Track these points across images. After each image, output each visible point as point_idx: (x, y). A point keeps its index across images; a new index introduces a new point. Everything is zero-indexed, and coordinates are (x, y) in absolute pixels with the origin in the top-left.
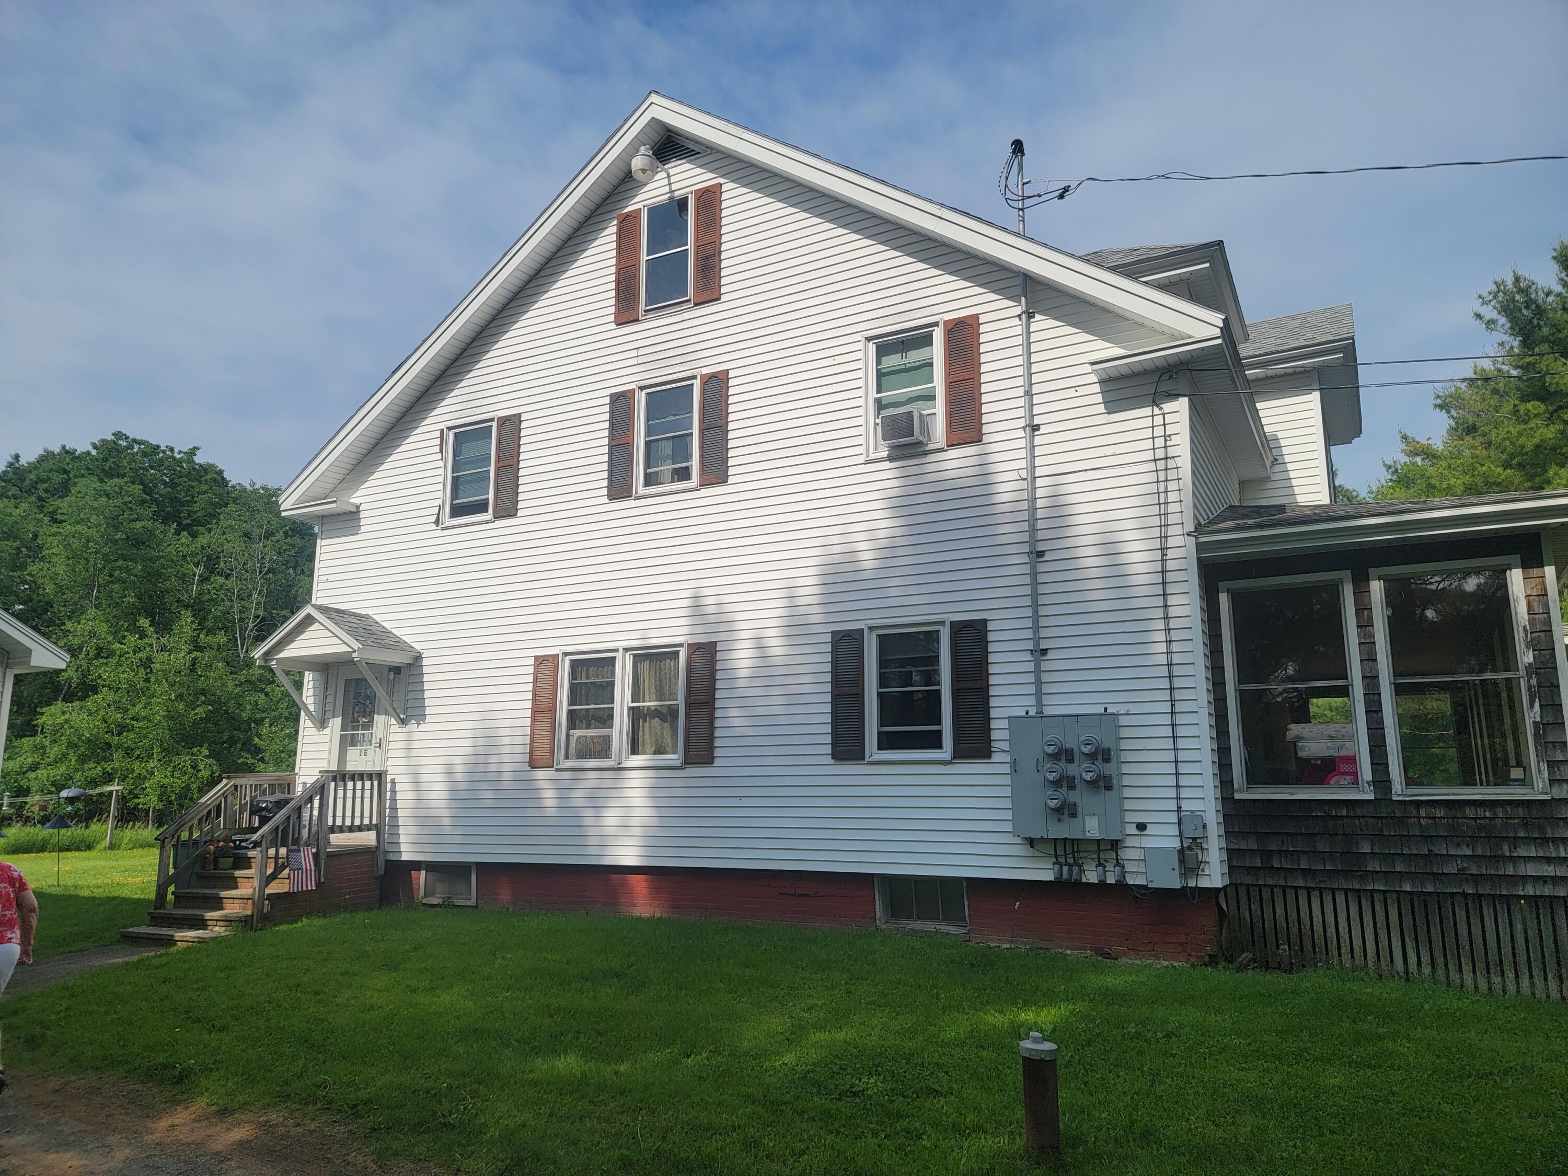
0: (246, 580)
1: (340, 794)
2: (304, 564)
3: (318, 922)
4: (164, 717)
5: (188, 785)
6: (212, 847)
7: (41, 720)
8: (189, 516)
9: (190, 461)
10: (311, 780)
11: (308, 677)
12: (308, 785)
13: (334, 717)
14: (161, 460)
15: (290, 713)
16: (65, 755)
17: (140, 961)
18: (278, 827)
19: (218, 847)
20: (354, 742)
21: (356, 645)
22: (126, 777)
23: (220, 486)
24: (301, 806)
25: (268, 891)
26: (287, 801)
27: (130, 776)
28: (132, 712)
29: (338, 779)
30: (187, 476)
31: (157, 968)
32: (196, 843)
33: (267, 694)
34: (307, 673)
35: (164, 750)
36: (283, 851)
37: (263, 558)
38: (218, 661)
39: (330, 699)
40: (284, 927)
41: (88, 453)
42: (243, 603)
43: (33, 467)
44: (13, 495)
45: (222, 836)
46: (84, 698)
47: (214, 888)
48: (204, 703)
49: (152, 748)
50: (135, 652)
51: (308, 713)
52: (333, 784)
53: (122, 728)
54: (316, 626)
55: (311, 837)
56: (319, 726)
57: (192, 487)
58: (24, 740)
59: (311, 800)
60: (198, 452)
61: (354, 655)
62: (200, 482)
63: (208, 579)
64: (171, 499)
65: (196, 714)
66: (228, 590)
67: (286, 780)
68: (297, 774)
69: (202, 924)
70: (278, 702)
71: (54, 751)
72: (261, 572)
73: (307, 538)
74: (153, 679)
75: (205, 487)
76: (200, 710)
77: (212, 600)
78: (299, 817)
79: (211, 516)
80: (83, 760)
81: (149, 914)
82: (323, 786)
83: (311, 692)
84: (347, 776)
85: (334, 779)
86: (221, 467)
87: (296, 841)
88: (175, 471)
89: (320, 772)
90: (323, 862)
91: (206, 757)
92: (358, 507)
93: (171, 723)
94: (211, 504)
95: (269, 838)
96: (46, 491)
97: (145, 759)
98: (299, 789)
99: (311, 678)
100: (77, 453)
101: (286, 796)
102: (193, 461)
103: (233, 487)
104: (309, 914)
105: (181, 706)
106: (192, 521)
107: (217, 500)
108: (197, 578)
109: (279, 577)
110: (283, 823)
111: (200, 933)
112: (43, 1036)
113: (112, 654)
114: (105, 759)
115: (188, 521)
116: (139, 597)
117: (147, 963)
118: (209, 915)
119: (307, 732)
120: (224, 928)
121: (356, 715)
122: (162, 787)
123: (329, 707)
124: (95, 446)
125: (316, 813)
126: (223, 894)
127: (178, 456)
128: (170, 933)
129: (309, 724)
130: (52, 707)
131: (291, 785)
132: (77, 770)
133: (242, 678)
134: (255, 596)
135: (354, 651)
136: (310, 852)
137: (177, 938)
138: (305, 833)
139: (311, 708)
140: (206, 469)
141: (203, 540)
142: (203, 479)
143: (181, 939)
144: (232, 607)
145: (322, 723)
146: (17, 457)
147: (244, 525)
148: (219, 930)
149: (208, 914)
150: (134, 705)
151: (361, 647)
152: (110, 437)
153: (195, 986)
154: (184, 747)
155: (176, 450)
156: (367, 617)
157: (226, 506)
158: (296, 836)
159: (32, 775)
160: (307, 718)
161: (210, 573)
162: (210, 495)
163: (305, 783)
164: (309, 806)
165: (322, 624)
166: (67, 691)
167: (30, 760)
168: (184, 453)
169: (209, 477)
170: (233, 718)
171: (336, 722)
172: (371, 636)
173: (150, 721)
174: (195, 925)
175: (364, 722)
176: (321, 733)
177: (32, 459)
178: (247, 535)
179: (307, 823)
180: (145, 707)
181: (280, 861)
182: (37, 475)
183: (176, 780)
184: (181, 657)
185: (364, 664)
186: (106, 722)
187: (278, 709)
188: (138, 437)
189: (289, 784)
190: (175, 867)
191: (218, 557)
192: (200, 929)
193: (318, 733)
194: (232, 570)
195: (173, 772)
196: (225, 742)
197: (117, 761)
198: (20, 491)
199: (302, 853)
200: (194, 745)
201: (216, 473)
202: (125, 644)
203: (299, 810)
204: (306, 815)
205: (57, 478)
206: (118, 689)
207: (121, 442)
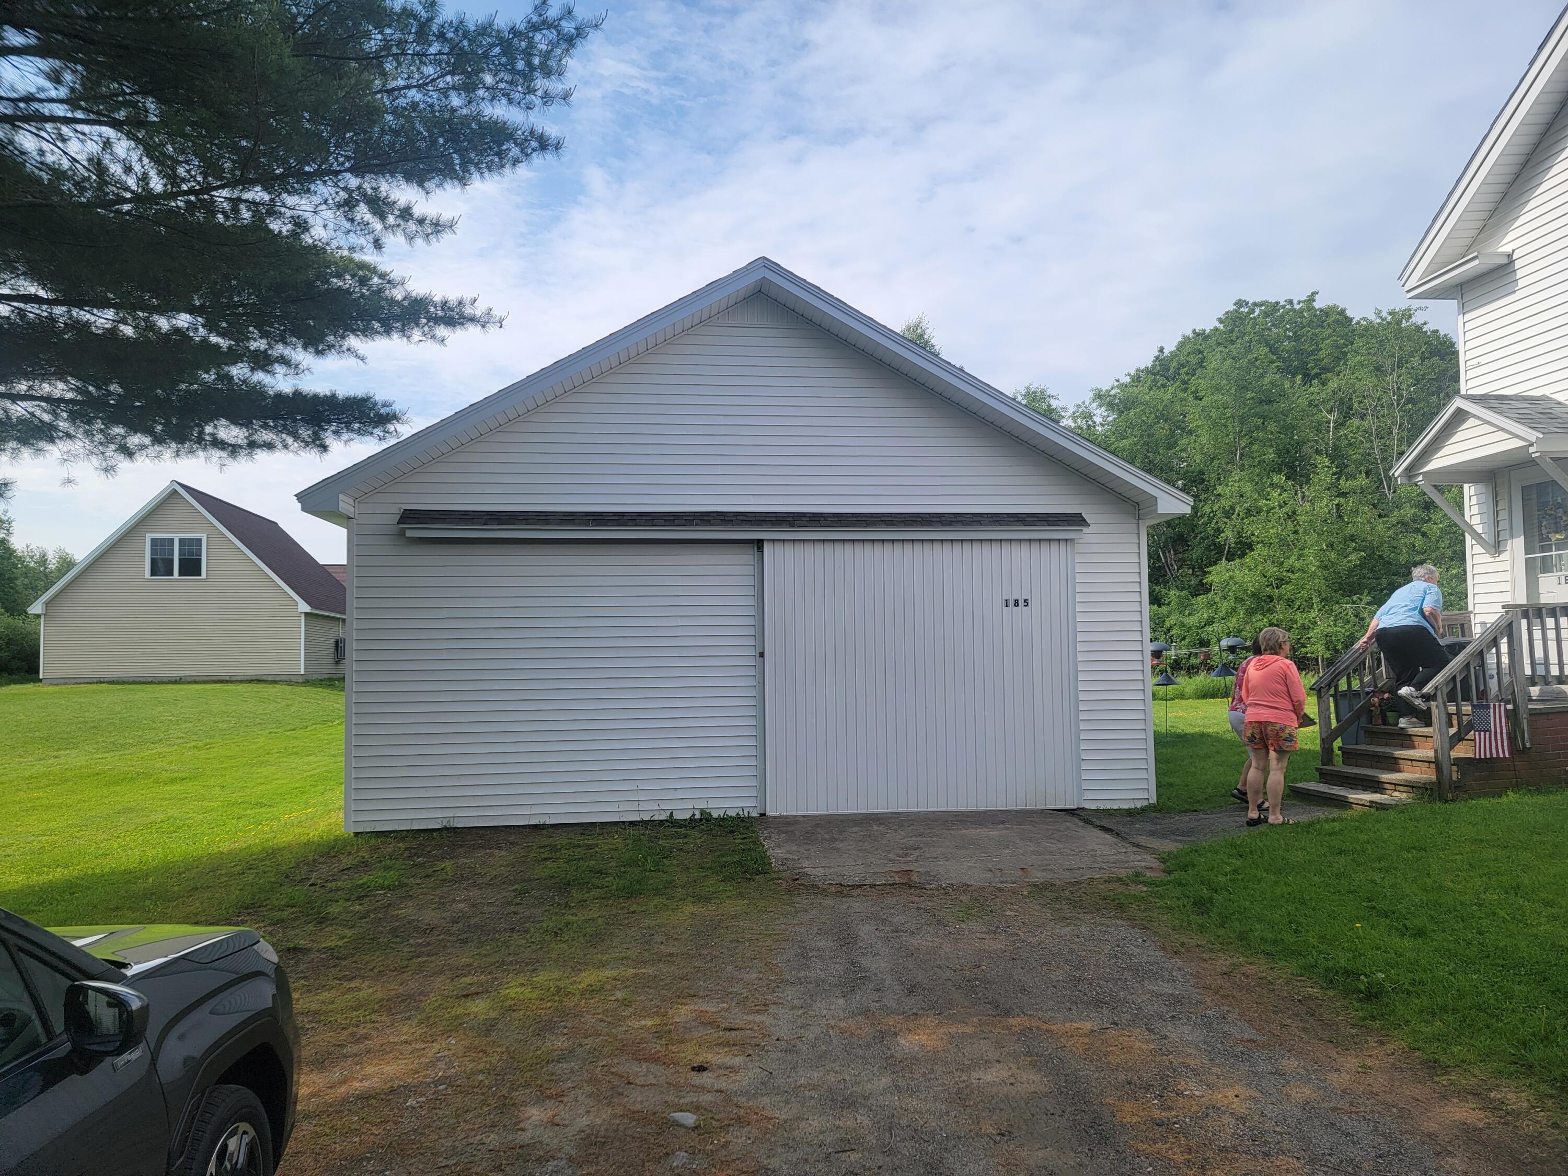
0: (1383, 416)
1: (1537, 634)
2: (1448, 387)
3: (1531, 800)
4: (1318, 567)
5: (1352, 634)
6: (1376, 699)
7: (1209, 579)
8: (1316, 366)
9: (1311, 308)
10: (1491, 619)
11: (1469, 490)
12: (1488, 625)
13: (1512, 537)
14: (1282, 316)
15: (1454, 552)
16: (1234, 610)
17: (1311, 824)
18: (1454, 678)
19: (1383, 699)
20: (1547, 566)
21: (1533, 435)
22: (1291, 627)
23: (1343, 326)
24: (1482, 651)
25: (1455, 754)
26: (1462, 646)
27: (1295, 626)
28: (1286, 565)
29: (1531, 615)
30: (1309, 325)
31: (1330, 834)
32: (1357, 694)
33: (1424, 535)
34: (1466, 486)
35: (1323, 600)
36: (1467, 708)
37: (1398, 388)
38: (1364, 505)
39: (1503, 515)
40: (1484, 802)
41: (1216, 329)
42: (1383, 441)
43: (1174, 355)
44: (1162, 385)
45: (1386, 687)
46: (1243, 555)
47: (1386, 745)
48: (1355, 549)
49: (1311, 598)
50: (1281, 507)
51: (1476, 536)
52: (1524, 622)
53: (1281, 581)
54: (1471, 422)
55: (1503, 690)
56: (1493, 551)
57: (1316, 335)
58: (1199, 598)
59: (1495, 642)
60: (1317, 297)
61: (1531, 450)
62: (1323, 327)
63: (1342, 424)
64: (1297, 353)
65: (1349, 562)
66: (1365, 431)
67: (1456, 619)
68: (1471, 612)
69: (1376, 786)
70: (1438, 542)
71: (1224, 606)
72: (1398, 405)
73: (1448, 358)
74: (1301, 530)
75: (1329, 331)
76: (1353, 557)
77: (1351, 445)
78: (1482, 664)
79: (1338, 359)
80: (1251, 612)
81: (1317, 769)
82: (1510, 625)
83: (1475, 510)
84: (1544, 611)
85: (1525, 615)
86: (1342, 306)
87: (1483, 694)
88: (1296, 322)
89: (1503, 607)
90: (1525, 721)
91: (1369, 604)
92: (1510, 256)
93: (1326, 573)
94: (1337, 347)
95: (1446, 690)
96: (1187, 374)
97: (1306, 609)
98: (1477, 630)
99: (1472, 493)
100: (1207, 331)
101: (1461, 639)
102: (1314, 308)
103: (1358, 323)
104: (1517, 787)
105: (1333, 555)
106: (1320, 369)
107: (1342, 341)
108: (1332, 425)
109: (1420, 405)
110: (1461, 672)
111: (1376, 797)
112: (1211, 900)
113: (1259, 511)
114: (1269, 611)
115: (1316, 370)
116: (1279, 453)
117: (1318, 827)
118: (1385, 777)
119: (1477, 560)
120: (1405, 795)
121: (1544, 531)
122: (1326, 636)
123: (1504, 525)
124: (1221, 321)
125: (1505, 659)
126: (1399, 753)
127: (1297, 307)
128: (1341, 793)
129: (1478, 549)
130: (1218, 566)
131: (1466, 626)
132: (1247, 623)
133: (1394, 520)
134: (1395, 431)
135: (1532, 445)
136: (1502, 708)
137: (1351, 801)
138: (1493, 684)
139: (1479, 529)
140: (1326, 313)
141: (1333, 385)
142: (1325, 324)
143: (1356, 802)
144: (1372, 448)
145: (1496, 547)
146: (1161, 350)
147: (1374, 358)
148: (1401, 796)
149: (1383, 776)
150: (1288, 558)
151: (1541, 436)
152: (1232, 308)
153: (1377, 865)
154: (1342, 595)
155: (1295, 302)
156: (1544, 398)
157: (1352, 343)
158: (1482, 688)
159: (1210, 629)
160: (1474, 542)
161: (1345, 417)
162: (1335, 338)
163: (1484, 623)
164: (1494, 650)
165: (1478, 418)
166: (1228, 551)
167: (1206, 615)
168: (1303, 302)
169: (1330, 320)
170: (1389, 563)
171: (1517, 545)
172: (1554, 421)
173: (1303, 571)
174: (1370, 787)
175: (1558, 539)
176: (1497, 559)
177: (1173, 348)
178: (1378, 368)
179: (1494, 672)
180: (1298, 559)
181: (1465, 718)
182: (1178, 361)
183: (1339, 629)
184: (1325, 506)
185: (1548, 460)
186: (1265, 577)
187: (1438, 548)
188: (1258, 300)
189: (1462, 625)
190: (1338, 721)
191: (1351, 399)
192: (1376, 792)
193: (1492, 560)
194: (1367, 409)
195: (1335, 621)
196: (1385, 589)
197: (1281, 612)
198: (1167, 379)
199: (1492, 711)
200: (1352, 592)
201: (1339, 313)
202: (1269, 500)
203: (1481, 654)
204: (1491, 659)
205: (1193, 359)
206: (1271, 544)
207: (1242, 309)
